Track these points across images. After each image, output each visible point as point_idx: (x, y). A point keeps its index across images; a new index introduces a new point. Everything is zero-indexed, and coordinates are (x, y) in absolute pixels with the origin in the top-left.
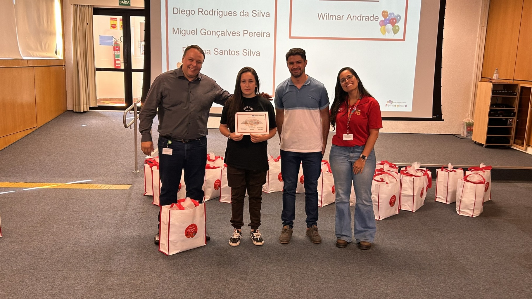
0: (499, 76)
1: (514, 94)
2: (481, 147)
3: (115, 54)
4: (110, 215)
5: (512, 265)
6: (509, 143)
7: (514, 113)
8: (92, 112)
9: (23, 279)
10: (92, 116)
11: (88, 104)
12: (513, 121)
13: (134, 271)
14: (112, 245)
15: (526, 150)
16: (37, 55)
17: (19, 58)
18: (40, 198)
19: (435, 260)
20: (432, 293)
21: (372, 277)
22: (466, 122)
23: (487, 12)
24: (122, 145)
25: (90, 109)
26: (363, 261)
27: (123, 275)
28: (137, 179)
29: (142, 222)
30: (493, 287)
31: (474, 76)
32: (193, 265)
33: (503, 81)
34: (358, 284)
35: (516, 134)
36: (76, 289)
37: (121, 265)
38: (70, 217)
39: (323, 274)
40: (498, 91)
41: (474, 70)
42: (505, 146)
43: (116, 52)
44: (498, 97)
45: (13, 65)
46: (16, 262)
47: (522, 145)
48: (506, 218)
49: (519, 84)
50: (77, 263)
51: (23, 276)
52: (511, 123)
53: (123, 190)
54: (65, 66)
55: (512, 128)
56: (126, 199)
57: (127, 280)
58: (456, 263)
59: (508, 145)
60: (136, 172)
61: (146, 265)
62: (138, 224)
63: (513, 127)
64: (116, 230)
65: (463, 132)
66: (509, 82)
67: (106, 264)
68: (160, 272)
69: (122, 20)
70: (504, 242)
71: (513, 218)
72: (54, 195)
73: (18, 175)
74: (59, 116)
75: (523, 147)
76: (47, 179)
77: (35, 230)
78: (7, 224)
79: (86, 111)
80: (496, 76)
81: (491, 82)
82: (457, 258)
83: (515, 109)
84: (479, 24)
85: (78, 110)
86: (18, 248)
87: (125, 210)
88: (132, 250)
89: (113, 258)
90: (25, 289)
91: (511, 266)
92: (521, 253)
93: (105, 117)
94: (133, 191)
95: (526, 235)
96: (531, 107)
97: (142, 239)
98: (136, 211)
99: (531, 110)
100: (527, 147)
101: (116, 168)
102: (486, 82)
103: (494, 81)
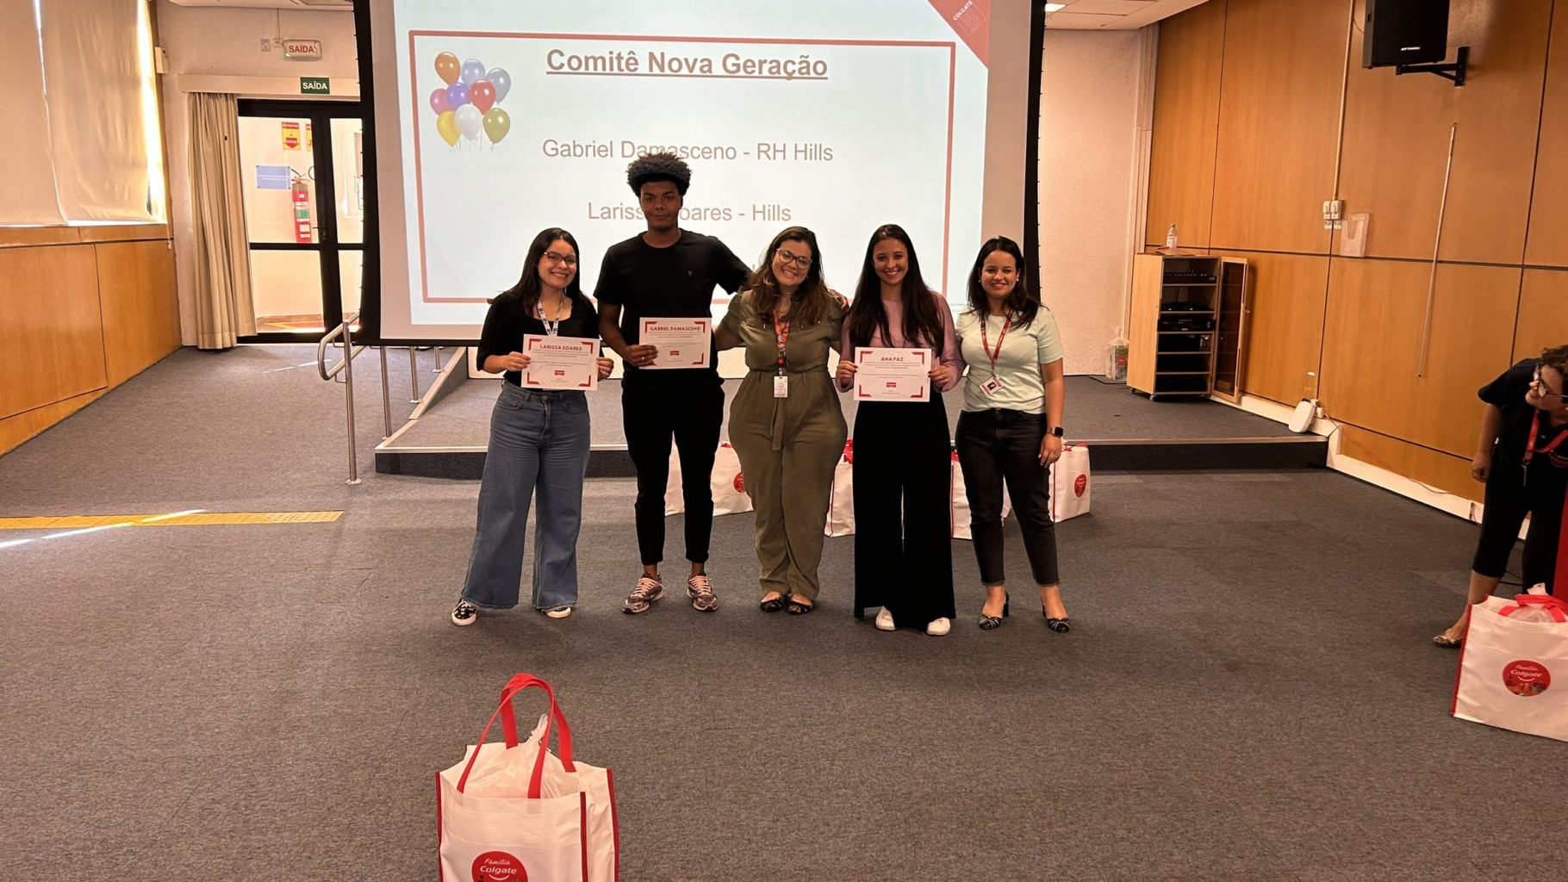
0: (1178, 239)
1: (1211, 279)
2: (1146, 400)
3: (297, 208)
4: (292, 577)
5: (1169, 637)
6: (1205, 389)
7: (1213, 323)
8: (245, 348)
9: (91, 718)
10: (243, 359)
11: (233, 329)
12: (1212, 338)
13: (348, 690)
14: (298, 639)
15: (1239, 402)
16: (102, 215)
17: (56, 222)
18: (124, 549)
20: (994, 697)
21: (873, 673)
22: (1116, 345)
23: (1152, 98)
24: (319, 422)
25: (238, 342)
26: (858, 644)
27: (323, 699)
28: (355, 499)
29: (368, 590)
30: (1122, 680)
31: (1128, 243)
33: (1186, 252)
34: (842, 687)
35: (1220, 367)
36: (217, 730)
37: (319, 678)
38: (198, 585)
39: (770, 673)
40: (1177, 273)
42: (1197, 395)
43: (299, 203)
44: (1179, 287)
45: (44, 241)
46: (74, 685)
47: (1230, 393)
48: (1176, 546)
49: (1220, 257)
50: (218, 680)
51: (93, 713)
52: (1206, 345)
53: (321, 522)
54: (172, 239)
55: (1210, 355)
56: (329, 542)
57: (333, 708)
59: (1202, 393)
60: (353, 482)
61: (378, 676)
62: (358, 595)
63: (1211, 352)
64: (307, 609)
65: (1108, 369)
66: (1198, 254)
67: (285, 677)
68: (407, 689)
69: (310, 127)
70: (1162, 594)
71: (1191, 546)
72: (157, 540)
73: (66, 499)
74: (163, 359)
75: (1233, 395)
76: (138, 505)
77: (114, 618)
78: (47, 607)
79: (229, 346)
80: (1171, 241)
81: (1162, 254)
83: (1213, 314)
84: (1138, 123)
85: (210, 345)
86: (77, 656)
87: (328, 566)
88: (344, 649)
89: (300, 666)
90: (98, 737)
93: (276, 358)
94: (347, 526)
95: (1211, 577)
96: (1246, 308)
97: (368, 623)
98: (353, 567)
99: (1245, 314)
100: (1240, 397)
101: (306, 474)
102: (1153, 254)
103: (1168, 253)
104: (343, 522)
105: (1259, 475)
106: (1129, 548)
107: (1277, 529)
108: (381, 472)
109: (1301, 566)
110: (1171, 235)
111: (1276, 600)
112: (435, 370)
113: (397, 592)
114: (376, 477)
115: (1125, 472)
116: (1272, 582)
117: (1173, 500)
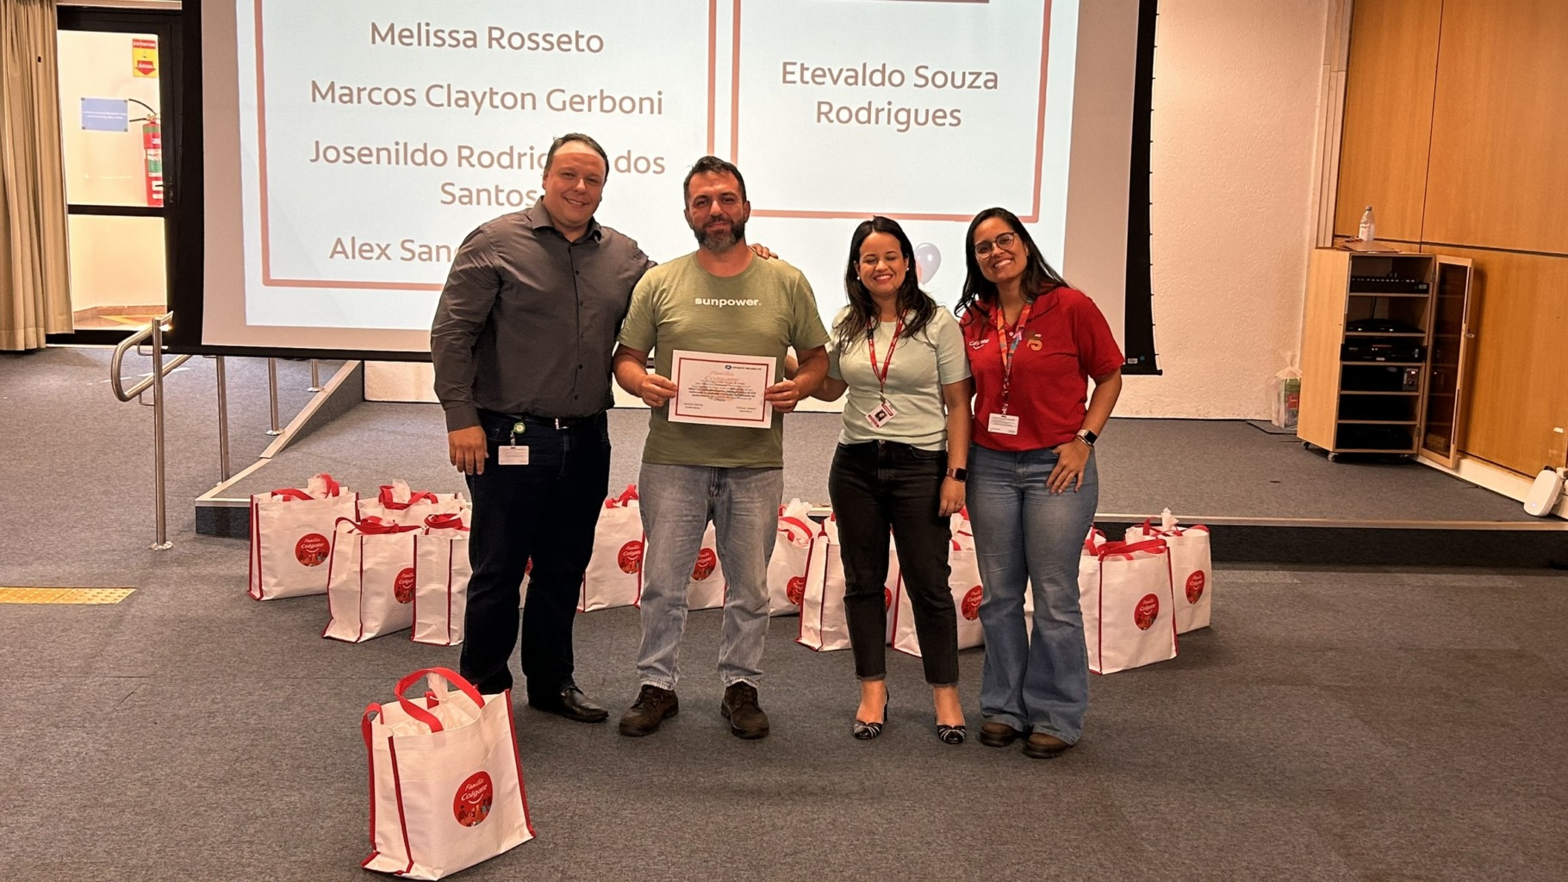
0: (1376, 229)
1: (1421, 287)
2: (1322, 459)
3: (149, 157)
4: (29, 685)
5: (1289, 829)
6: (1410, 446)
7: (1423, 351)
8: (57, 350)
10: (51, 366)
11: (41, 323)
12: (1420, 373)
13: (48, 865)
15: (1457, 467)
19: (1051, 815)
21: (828, 869)
22: (1285, 378)
23: (1347, 25)
25: (47, 343)
28: (159, 572)
29: (129, 709)
31: (1309, 231)
32: (251, 843)
33: (1386, 248)
35: (1431, 415)
40: (1371, 278)
41: (1309, 211)
42: (1399, 455)
43: (152, 152)
44: (1376, 297)
47: (1445, 453)
48: (1328, 684)
49: (1435, 256)
52: (1413, 382)
53: (100, 605)
55: (1418, 397)
56: (100, 634)
58: (1113, 823)
59: (1406, 452)
60: (160, 547)
61: (98, 844)
62: (114, 716)
63: (1420, 393)
64: (34, 735)
65: (1275, 413)
66: (1404, 251)
70: (1291, 758)
71: (1349, 684)
75: (1448, 457)
79: (35, 347)
80: (1366, 230)
81: (1346, 249)
82: (1124, 807)
83: (1423, 338)
84: (1322, 62)
85: (8, 345)
87: (86, 671)
88: (65, 799)
91: (1285, 830)
92: (1333, 792)
93: (97, 366)
94: (133, 610)
95: (1371, 734)
96: (1469, 331)
97: (113, 761)
98: (120, 674)
99: (1468, 340)
100: (1459, 459)
101: (98, 533)
102: (1338, 249)
103: (1359, 248)
104: (129, 605)
105: (1474, 577)
106: (1257, 683)
107: (1484, 662)
108: (204, 533)
109: (1511, 721)
110: (1366, 223)
111: (1464, 775)
112: (310, 389)
113: (169, 714)
114: (195, 540)
115: (1276, 567)
116: (1462, 746)
117: (1338, 612)
